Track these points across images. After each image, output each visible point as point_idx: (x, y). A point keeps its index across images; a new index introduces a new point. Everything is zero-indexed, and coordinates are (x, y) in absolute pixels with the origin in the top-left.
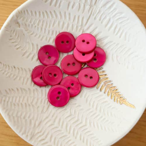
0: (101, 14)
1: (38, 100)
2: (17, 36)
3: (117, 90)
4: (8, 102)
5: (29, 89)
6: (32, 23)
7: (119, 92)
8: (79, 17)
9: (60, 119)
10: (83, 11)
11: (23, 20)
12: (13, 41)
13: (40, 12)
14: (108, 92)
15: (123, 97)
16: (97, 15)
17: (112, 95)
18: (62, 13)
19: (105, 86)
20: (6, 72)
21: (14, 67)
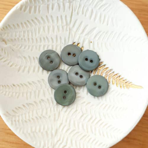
0: (82, 8)
2: (7, 54)
3: (120, 76)
4: (18, 121)
5: (35, 102)
6: (18, 36)
7: (123, 78)
8: (61, 17)
9: (74, 122)
10: (64, 10)
12: (4, 60)
13: (22, 23)
14: (112, 81)
15: (128, 81)
16: (79, 10)
17: (116, 83)
18: (43, 17)
20: (8, 93)
21: (14, 85)
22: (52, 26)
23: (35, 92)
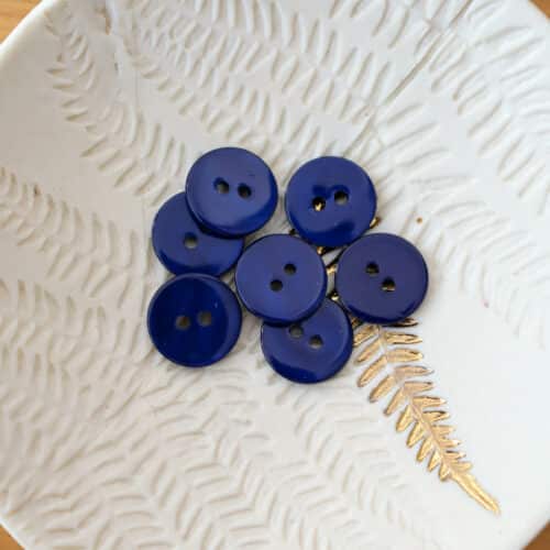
0: (465, 74)
2: (85, 66)
5: (70, 301)
6: (166, 27)
7: (448, 426)
8: (369, 58)
9: (162, 468)
10: (396, 40)
12: (60, 80)
14: (403, 414)
15: (457, 453)
16: (450, 74)
17: (415, 427)
18: (301, 19)
19: (396, 381)
21: (36, 192)
22: (311, 72)
23: (94, 266)
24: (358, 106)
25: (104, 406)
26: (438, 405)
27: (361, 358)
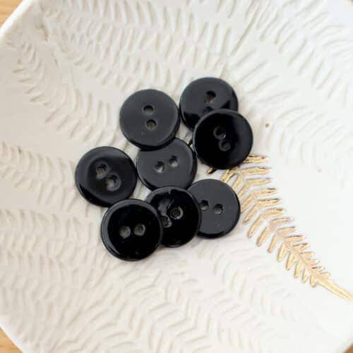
0: (280, 26)
1: (77, 250)
3: (305, 244)
5: (55, 217)
6: (84, 31)
7: (310, 253)
8: (217, 26)
10: (231, 13)
11: (58, 19)
12: (22, 76)
14: (279, 251)
15: (320, 267)
16: (270, 29)
17: (289, 257)
18: (169, 10)
19: (272, 230)
21: (20, 151)
23: (66, 191)
24: (215, 59)
25: (89, 280)
26: (301, 240)
27: (247, 219)
